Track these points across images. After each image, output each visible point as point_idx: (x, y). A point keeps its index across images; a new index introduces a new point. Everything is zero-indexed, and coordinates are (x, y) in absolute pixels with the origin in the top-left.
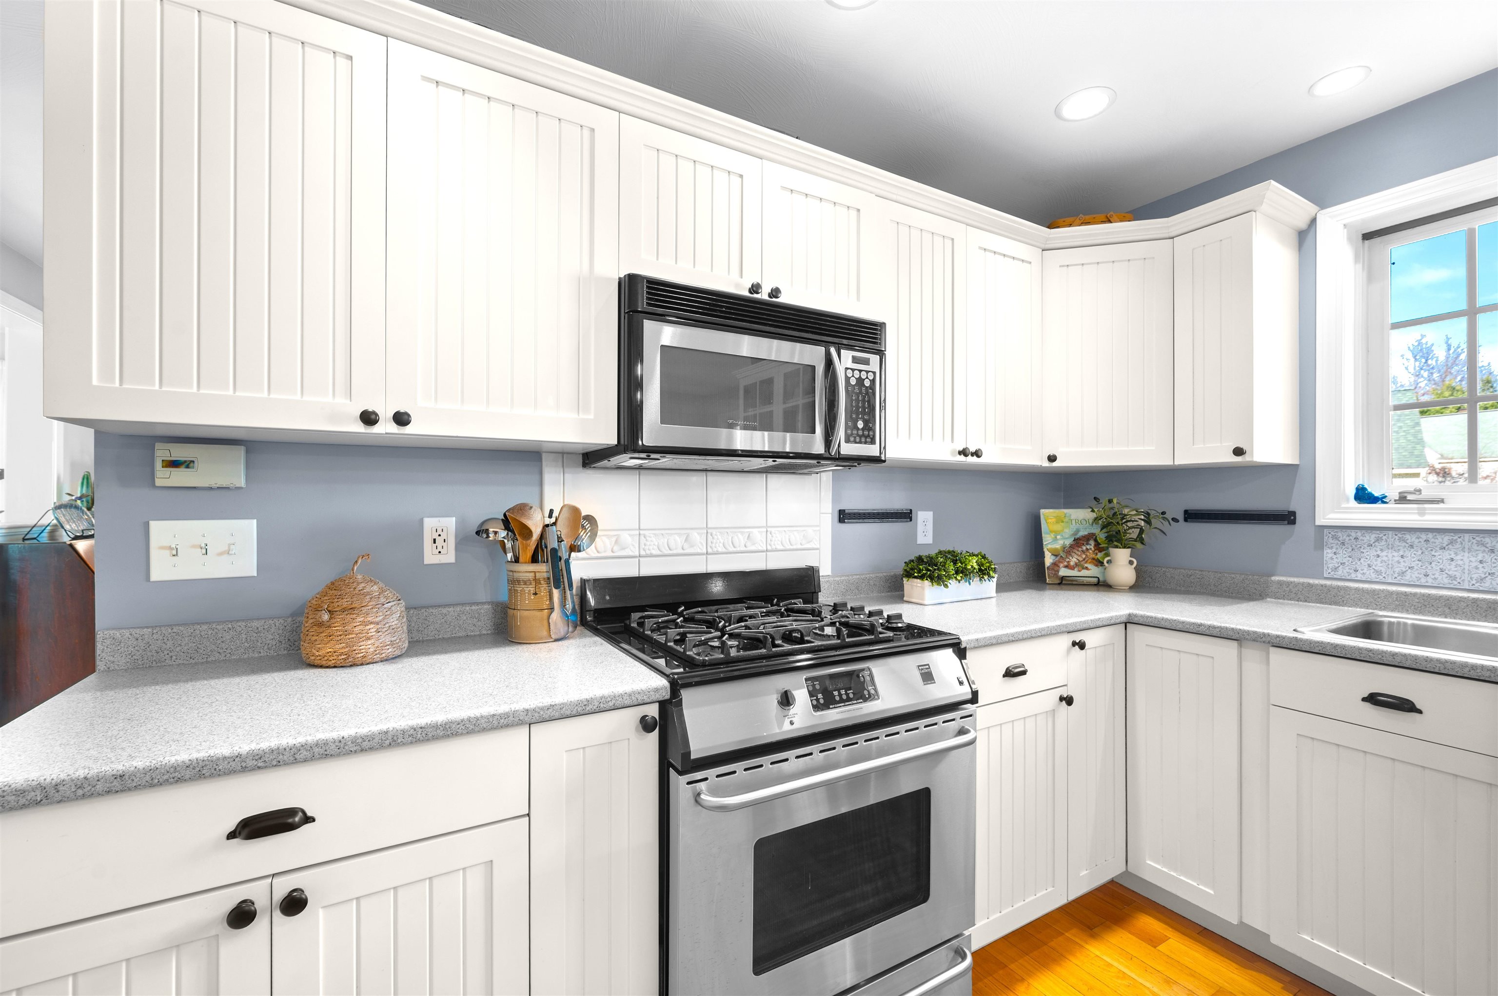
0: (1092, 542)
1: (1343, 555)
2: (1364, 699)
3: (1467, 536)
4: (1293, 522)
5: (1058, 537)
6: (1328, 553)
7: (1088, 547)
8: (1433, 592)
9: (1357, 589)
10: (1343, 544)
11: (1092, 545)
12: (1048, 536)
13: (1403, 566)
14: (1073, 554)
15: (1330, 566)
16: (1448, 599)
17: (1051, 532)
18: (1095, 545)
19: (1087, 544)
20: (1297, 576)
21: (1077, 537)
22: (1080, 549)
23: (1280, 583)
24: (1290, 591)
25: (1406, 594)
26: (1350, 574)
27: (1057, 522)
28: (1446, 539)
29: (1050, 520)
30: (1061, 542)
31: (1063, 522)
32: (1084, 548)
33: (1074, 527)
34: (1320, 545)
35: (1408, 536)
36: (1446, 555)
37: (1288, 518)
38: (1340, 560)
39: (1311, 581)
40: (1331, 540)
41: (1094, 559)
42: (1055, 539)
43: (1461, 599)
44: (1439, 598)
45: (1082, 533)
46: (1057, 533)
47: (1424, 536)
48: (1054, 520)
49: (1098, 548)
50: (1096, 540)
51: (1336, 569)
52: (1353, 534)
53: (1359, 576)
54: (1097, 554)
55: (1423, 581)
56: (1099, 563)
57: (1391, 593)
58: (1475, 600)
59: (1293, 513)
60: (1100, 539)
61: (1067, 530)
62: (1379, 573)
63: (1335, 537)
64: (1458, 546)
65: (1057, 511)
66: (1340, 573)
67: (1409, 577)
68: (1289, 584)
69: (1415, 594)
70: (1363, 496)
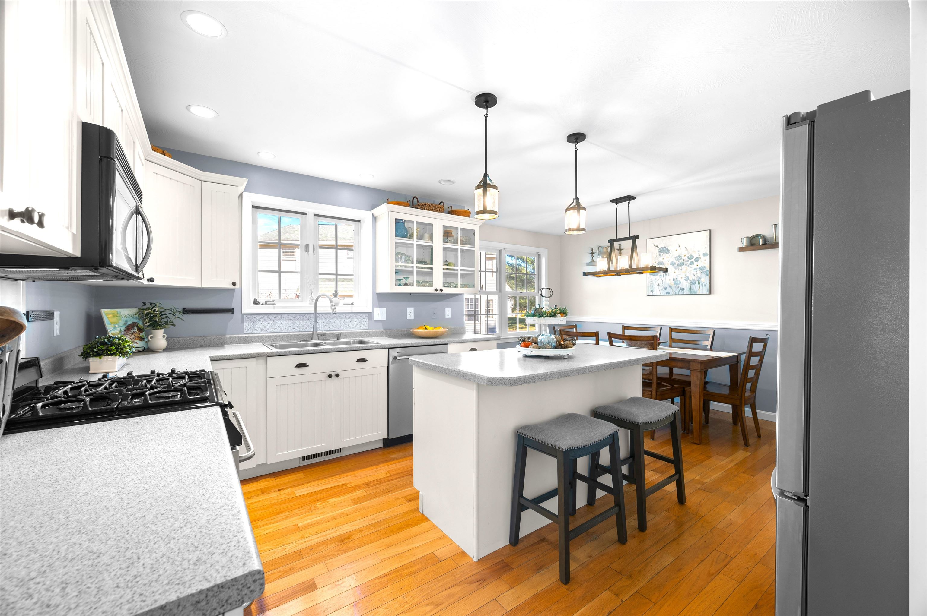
0: (136, 328)
1: (251, 324)
2: (295, 367)
3: (285, 315)
4: (233, 313)
5: (116, 326)
6: (246, 324)
7: (134, 330)
8: (278, 334)
9: (257, 336)
10: (251, 320)
11: (136, 330)
12: (110, 326)
13: (268, 327)
14: (127, 335)
15: (246, 329)
16: (282, 336)
17: (111, 323)
18: (138, 330)
19: (133, 329)
20: (237, 334)
21: (127, 325)
22: (130, 332)
23: (230, 338)
24: (234, 340)
25: (271, 336)
26: (253, 331)
27: (114, 317)
28: (279, 316)
29: (109, 316)
30: (119, 329)
31: (117, 317)
32: (132, 331)
33: (124, 319)
34: (243, 321)
35: (270, 316)
36: (280, 322)
37: (231, 311)
38: (250, 326)
39: (241, 335)
40: (247, 319)
41: (138, 337)
42: (115, 328)
43: (285, 335)
44: (279, 336)
45: (130, 322)
46: (115, 323)
47: (274, 316)
48: (111, 316)
49: (140, 330)
50: (137, 327)
51: (248, 330)
52: (254, 316)
53: (256, 332)
54: (140, 334)
55: (274, 331)
56: (142, 339)
57: (267, 336)
58: (288, 335)
59: (233, 309)
60: (140, 325)
61: (120, 322)
62: (262, 330)
63: (248, 318)
64: (283, 318)
65: (112, 310)
66: (249, 331)
67: (270, 330)
68: (233, 338)
69: (273, 336)
70: (256, 303)
